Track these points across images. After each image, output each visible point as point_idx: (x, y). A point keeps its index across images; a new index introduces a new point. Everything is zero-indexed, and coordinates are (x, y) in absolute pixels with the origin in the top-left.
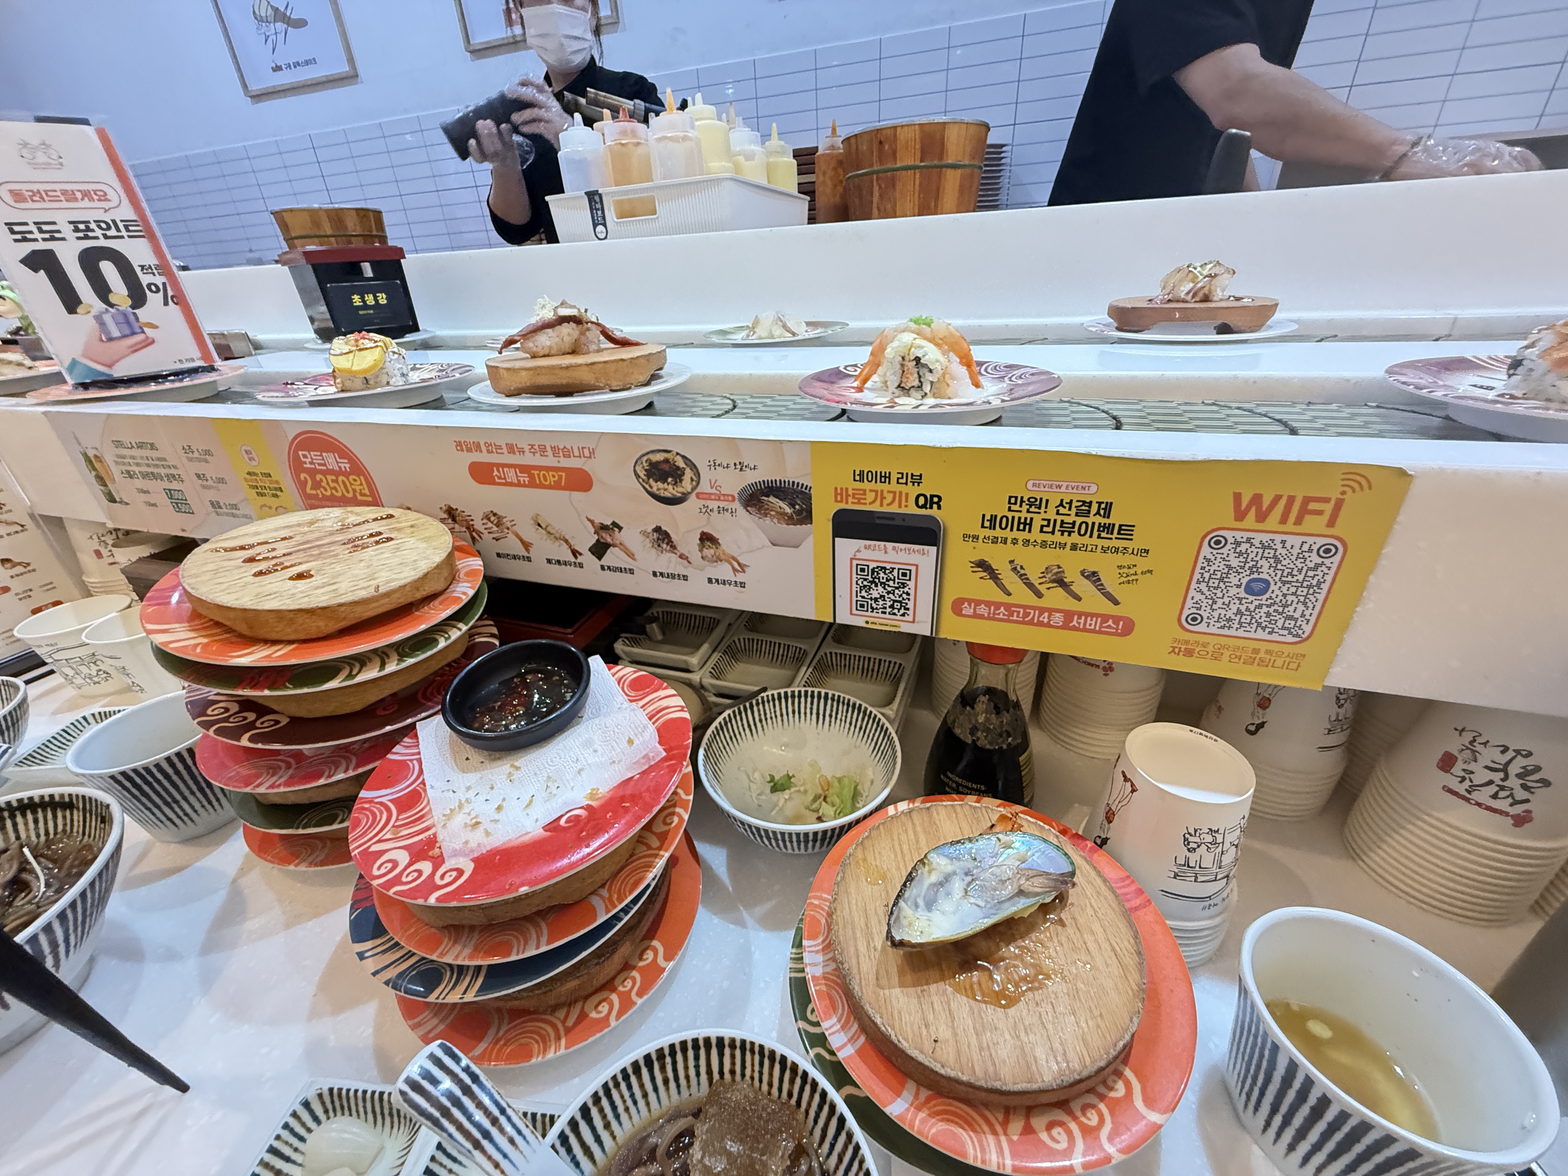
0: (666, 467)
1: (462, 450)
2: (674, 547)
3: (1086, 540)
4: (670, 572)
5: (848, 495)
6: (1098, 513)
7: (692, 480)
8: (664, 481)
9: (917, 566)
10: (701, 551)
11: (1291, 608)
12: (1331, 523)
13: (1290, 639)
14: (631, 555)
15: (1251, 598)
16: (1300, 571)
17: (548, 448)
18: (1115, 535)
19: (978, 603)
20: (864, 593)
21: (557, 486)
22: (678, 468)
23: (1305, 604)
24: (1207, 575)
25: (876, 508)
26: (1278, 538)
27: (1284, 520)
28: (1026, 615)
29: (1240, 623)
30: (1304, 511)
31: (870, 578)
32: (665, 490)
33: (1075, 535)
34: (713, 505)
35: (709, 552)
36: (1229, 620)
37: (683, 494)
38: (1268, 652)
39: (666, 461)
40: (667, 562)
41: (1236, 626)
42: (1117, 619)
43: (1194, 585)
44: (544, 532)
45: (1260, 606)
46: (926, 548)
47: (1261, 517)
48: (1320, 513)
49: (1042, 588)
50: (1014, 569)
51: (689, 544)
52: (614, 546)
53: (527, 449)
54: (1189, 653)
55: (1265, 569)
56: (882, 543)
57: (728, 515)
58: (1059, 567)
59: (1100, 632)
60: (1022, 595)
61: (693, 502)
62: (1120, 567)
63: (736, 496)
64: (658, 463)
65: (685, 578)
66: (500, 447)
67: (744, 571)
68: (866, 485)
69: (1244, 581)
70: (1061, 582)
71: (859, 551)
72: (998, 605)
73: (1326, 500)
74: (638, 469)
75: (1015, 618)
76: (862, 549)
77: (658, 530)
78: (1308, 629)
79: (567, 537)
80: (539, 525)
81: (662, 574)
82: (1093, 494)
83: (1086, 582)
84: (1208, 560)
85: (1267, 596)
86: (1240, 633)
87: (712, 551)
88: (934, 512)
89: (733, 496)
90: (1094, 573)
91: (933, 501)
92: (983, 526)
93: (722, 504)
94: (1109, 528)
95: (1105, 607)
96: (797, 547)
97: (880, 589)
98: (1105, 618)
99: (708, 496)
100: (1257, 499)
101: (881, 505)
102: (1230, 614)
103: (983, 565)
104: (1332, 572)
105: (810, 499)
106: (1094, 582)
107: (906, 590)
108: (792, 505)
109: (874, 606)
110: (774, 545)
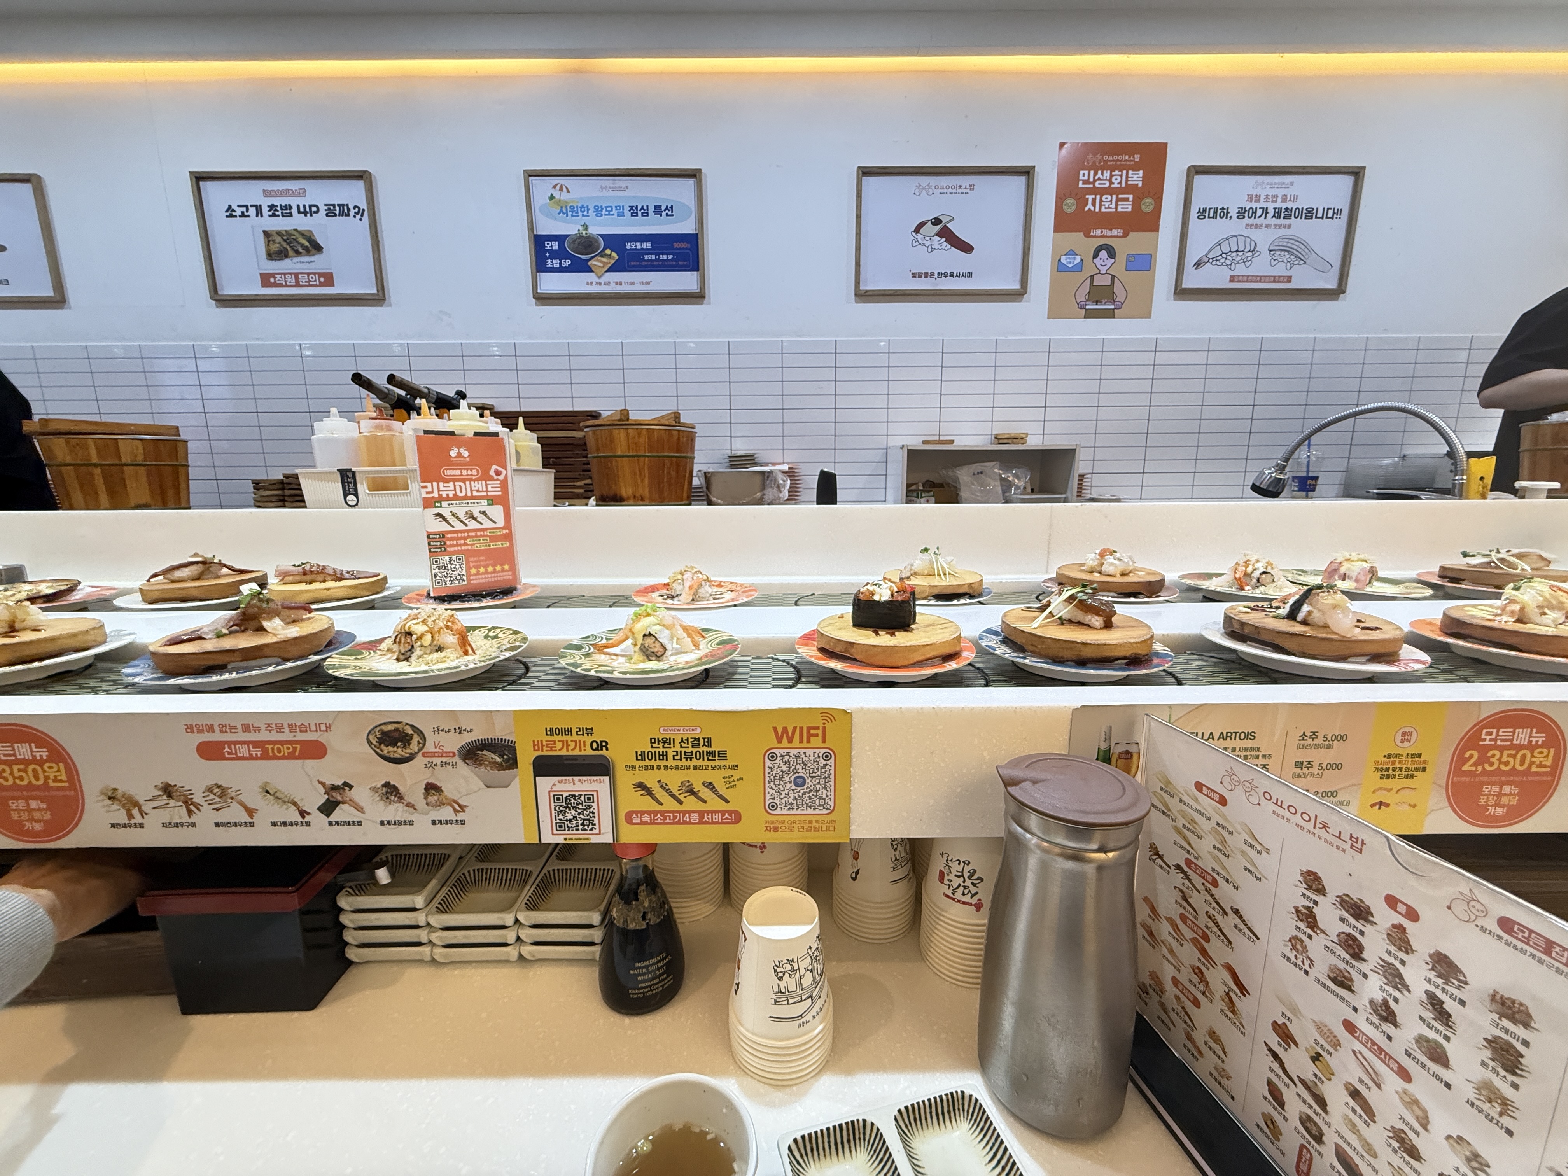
0: (396, 735)
1: (193, 732)
2: (401, 798)
3: (701, 762)
4: (397, 819)
5: (543, 746)
6: (704, 745)
7: (419, 743)
8: (394, 745)
9: (597, 791)
10: (425, 798)
11: (820, 792)
12: (824, 741)
13: (824, 812)
14: (360, 809)
15: (799, 789)
16: (817, 769)
17: (286, 726)
18: (717, 758)
19: (642, 813)
20: (561, 817)
21: (291, 757)
22: (407, 735)
23: (826, 789)
24: (772, 777)
25: (564, 753)
26: (802, 751)
27: (801, 741)
28: (675, 817)
29: (797, 805)
30: (809, 735)
31: (564, 804)
32: (395, 752)
33: (694, 760)
34: (437, 761)
35: (432, 799)
36: (791, 804)
37: (411, 754)
38: (817, 822)
39: (397, 730)
40: (395, 811)
41: (796, 807)
42: (730, 812)
43: (767, 785)
44: (271, 797)
45: (804, 793)
46: (602, 778)
47: (790, 740)
48: (817, 735)
49: (681, 797)
50: (662, 786)
51: (416, 795)
52: (344, 803)
53: (263, 727)
54: (776, 829)
55: (800, 770)
56: (571, 778)
57: (449, 767)
58: (689, 782)
59: (722, 823)
60: (670, 804)
61: (419, 761)
62: (724, 778)
63: (456, 752)
64: (390, 731)
65: (411, 823)
66: (235, 727)
67: (464, 811)
68: (555, 738)
69: (792, 779)
70: (692, 792)
71: (554, 785)
72: (655, 813)
73: (818, 728)
74: (370, 737)
75: (668, 821)
76: (557, 783)
77: (387, 785)
78: (832, 803)
79: (296, 800)
80: (267, 792)
81: (389, 823)
82: (698, 733)
83: (707, 790)
84: (770, 768)
85: (805, 787)
86: (799, 812)
87: (436, 798)
88: (604, 752)
89: (454, 753)
90: (710, 784)
91: (602, 745)
92: (637, 759)
93: (444, 760)
94: (712, 753)
95: (721, 806)
96: (507, 787)
97: (573, 812)
98: (723, 813)
99: (433, 755)
100: (785, 730)
101: (568, 750)
102: (791, 800)
103: (641, 786)
104: (833, 768)
105: (515, 750)
106: (711, 789)
107: (592, 810)
108: (501, 756)
109: (570, 825)
110: (488, 787)
